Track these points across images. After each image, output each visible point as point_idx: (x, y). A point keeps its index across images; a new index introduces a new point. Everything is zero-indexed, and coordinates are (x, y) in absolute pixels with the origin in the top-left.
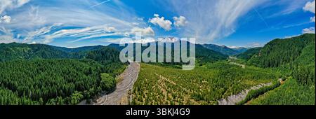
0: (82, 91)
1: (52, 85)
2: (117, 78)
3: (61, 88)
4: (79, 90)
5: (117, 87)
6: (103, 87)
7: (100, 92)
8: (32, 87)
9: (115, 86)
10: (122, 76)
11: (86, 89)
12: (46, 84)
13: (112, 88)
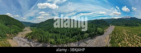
0: (89, 33)
1: (75, 30)
2: (105, 30)
3: (80, 31)
4: (87, 33)
5: (105, 33)
6: (98, 33)
7: (97, 34)
8: (66, 32)
9: (104, 33)
10: (106, 30)
11: (91, 32)
12: (73, 30)
13: (102, 33)
